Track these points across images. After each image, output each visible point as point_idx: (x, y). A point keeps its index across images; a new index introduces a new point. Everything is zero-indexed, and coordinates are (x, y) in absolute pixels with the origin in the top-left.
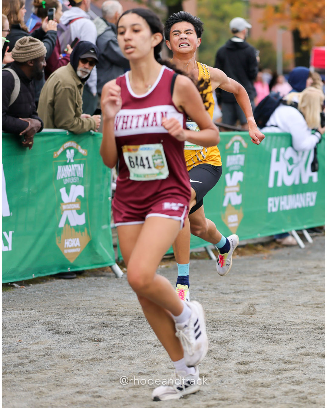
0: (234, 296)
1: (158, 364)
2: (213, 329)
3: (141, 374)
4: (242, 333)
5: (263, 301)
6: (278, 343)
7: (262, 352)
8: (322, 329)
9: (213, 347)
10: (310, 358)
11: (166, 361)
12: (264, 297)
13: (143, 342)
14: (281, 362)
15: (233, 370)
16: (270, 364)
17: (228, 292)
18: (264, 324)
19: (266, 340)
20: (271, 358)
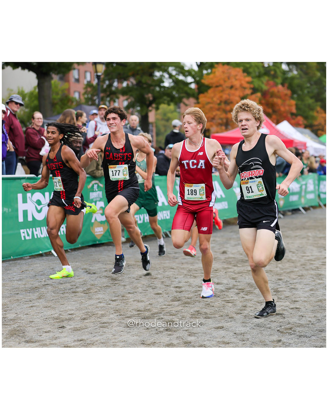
0: (174, 255)
1: (137, 288)
2: (164, 271)
3: (129, 293)
4: (178, 273)
6: (195, 277)
7: (188, 282)
8: (216, 270)
9: (164, 280)
11: (141, 287)
13: (130, 277)
14: (197, 287)
15: (174, 291)
16: (192, 288)
17: (171, 253)
18: (189, 269)
19: (189, 276)
20: (192, 285)
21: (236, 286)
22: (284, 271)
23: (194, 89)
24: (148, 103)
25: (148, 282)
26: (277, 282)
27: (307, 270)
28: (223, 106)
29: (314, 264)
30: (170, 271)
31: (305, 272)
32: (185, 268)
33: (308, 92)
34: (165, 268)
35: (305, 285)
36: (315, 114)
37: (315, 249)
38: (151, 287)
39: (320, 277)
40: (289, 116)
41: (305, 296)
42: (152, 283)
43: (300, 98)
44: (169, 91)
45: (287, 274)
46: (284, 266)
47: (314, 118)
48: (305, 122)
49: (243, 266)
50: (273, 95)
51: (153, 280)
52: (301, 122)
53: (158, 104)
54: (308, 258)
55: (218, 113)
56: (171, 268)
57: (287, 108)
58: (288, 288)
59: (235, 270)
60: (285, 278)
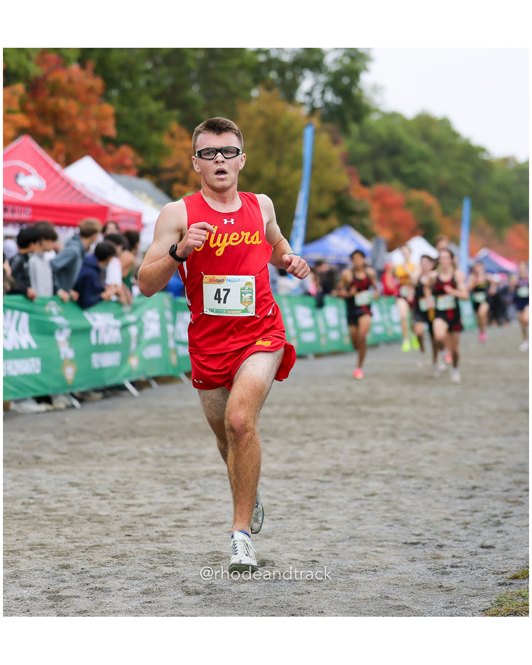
22: (77, 544)
26: (58, 573)
27: (138, 540)
29: (157, 525)
31: (130, 547)
33: (149, 84)
35: (130, 579)
36: (166, 140)
37: (158, 486)
39: (169, 558)
40: (99, 143)
41: (130, 607)
43: (127, 99)
45: (83, 552)
46: (77, 532)
47: (161, 150)
48: (140, 161)
50: (56, 90)
52: (128, 162)
54: (141, 511)
57: (93, 124)
58: (86, 587)
60: (78, 563)
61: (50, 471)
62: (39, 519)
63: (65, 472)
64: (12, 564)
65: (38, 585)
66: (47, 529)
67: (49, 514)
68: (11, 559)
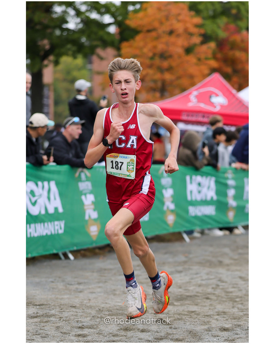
0: (77, 286)
2: (60, 311)
5: (99, 290)
7: (97, 328)
9: (61, 324)
10: (132, 332)
12: (99, 287)
14: (111, 335)
16: (103, 337)
17: (73, 283)
18: (99, 307)
19: (100, 319)
20: (103, 332)
21: (170, 334)
23: (113, 35)
24: (42, 53)
25: (35, 327)
28: (157, 61)
30: (70, 311)
32: (93, 306)
34: (62, 306)
38: (39, 334)
42: (41, 329)
44: (76, 36)
49: (181, 305)
50: (234, 46)
51: (42, 324)
53: (59, 56)
55: (151, 71)
56: (71, 306)
59: (169, 311)
60: (245, 323)
61: (228, 270)
62: (222, 297)
63: (237, 270)
64: (207, 323)
65: (222, 336)
66: (227, 303)
67: (228, 294)
68: (206, 320)
